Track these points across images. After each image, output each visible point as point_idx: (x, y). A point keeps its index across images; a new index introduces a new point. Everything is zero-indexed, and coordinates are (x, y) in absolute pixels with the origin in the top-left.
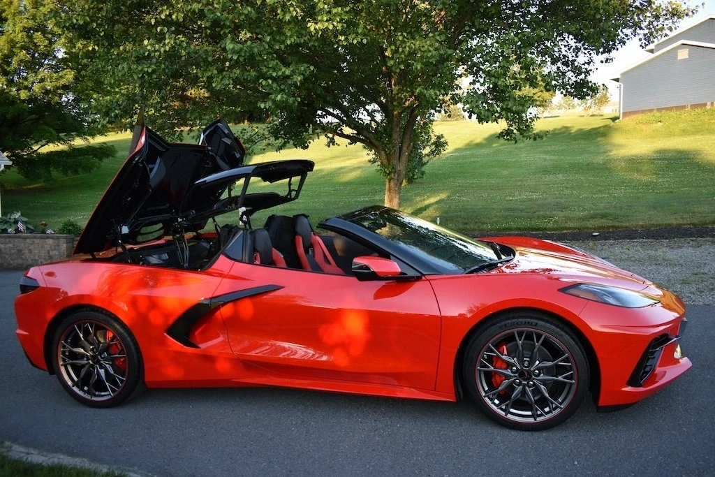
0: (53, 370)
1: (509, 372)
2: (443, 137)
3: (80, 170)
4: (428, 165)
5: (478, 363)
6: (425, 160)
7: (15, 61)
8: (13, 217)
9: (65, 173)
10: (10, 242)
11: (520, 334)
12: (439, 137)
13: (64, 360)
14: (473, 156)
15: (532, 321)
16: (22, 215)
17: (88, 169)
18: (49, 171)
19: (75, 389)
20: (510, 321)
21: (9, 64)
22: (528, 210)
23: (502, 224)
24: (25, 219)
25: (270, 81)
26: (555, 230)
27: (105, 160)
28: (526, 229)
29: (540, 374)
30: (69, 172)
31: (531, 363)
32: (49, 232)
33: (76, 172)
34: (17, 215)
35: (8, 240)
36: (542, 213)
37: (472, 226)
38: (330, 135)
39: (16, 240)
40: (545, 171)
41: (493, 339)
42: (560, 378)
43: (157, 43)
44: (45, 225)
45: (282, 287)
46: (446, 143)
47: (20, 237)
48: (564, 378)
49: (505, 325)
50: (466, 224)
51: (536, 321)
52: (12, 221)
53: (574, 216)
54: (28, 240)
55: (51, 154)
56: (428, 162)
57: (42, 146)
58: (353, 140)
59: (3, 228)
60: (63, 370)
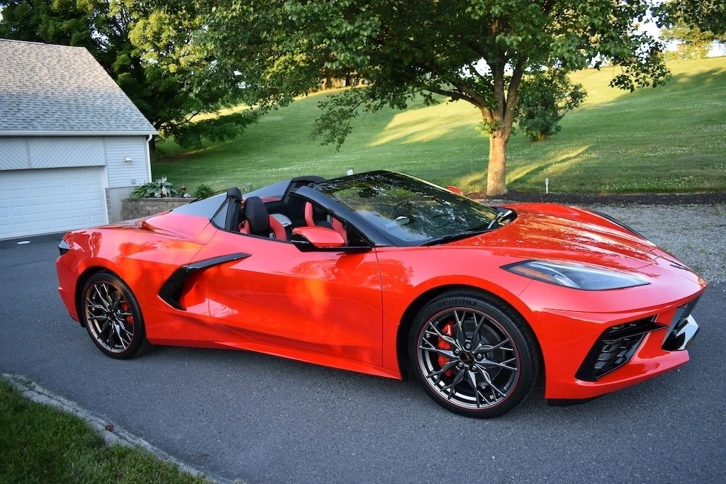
0: (84, 324)
1: (451, 353)
2: (581, 86)
3: (225, 136)
4: (563, 118)
5: (420, 342)
6: (561, 112)
7: (164, 36)
8: (159, 182)
9: (213, 140)
10: (156, 205)
11: (460, 314)
12: (576, 88)
13: (91, 316)
14: (628, 106)
15: (472, 299)
16: (168, 181)
17: (232, 135)
18: (199, 139)
19: (100, 341)
20: (449, 299)
21: (159, 40)
22: (660, 169)
23: (624, 184)
24: (170, 184)
25: (334, 41)
26: (685, 191)
27: (248, 126)
28: (650, 191)
29: (482, 358)
30: (216, 138)
31: (474, 346)
32: (185, 195)
33: (222, 139)
34: (164, 180)
35: (154, 203)
36: (676, 171)
37: (588, 187)
38: (427, 93)
39: (160, 203)
40: (709, 121)
41: (433, 317)
42: (501, 364)
43: (226, 10)
44: (185, 189)
45: (248, 256)
46: (585, 94)
47: (163, 201)
48: (507, 364)
49: (444, 303)
50: (582, 185)
51: (475, 300)
52: (159, 186)
53: (714, 174)
54: (169, 203)
55: (201, 123)
56: (563, 115)
57: (194, 115)
58: (455, 97)
59: (152, 192)
60: (90, 323)
